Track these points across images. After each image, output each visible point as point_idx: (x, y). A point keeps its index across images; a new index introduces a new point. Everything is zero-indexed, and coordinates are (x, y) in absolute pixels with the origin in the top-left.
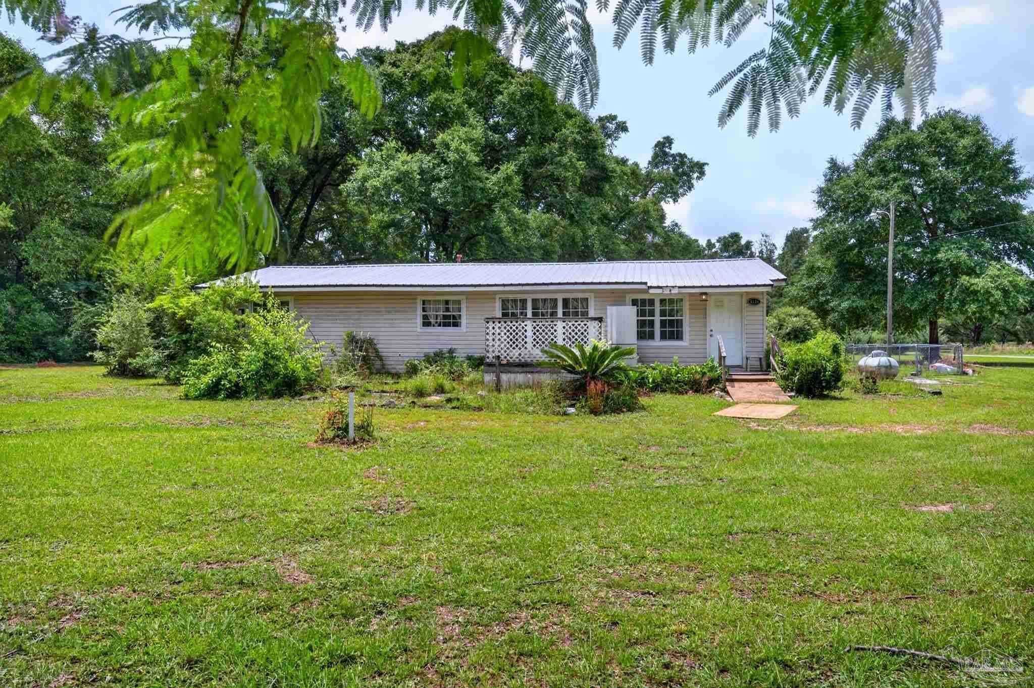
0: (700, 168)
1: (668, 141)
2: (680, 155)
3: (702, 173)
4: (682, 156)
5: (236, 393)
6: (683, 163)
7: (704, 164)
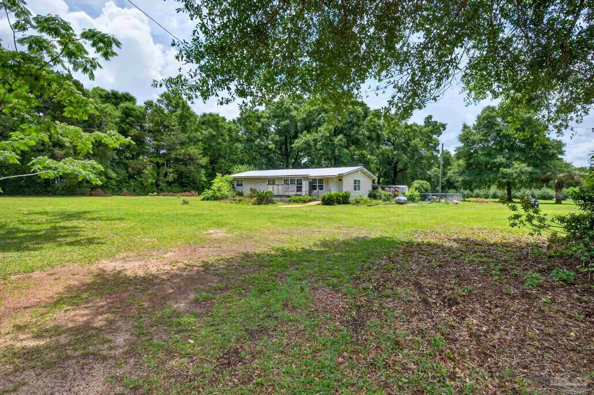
0: (444, 126)
1: (430, 117)
2: (435, 122)
3: (444, 129)
4: (436, 122)
5: (208, 199)
6: (436, 125)
7: (445, 124)
